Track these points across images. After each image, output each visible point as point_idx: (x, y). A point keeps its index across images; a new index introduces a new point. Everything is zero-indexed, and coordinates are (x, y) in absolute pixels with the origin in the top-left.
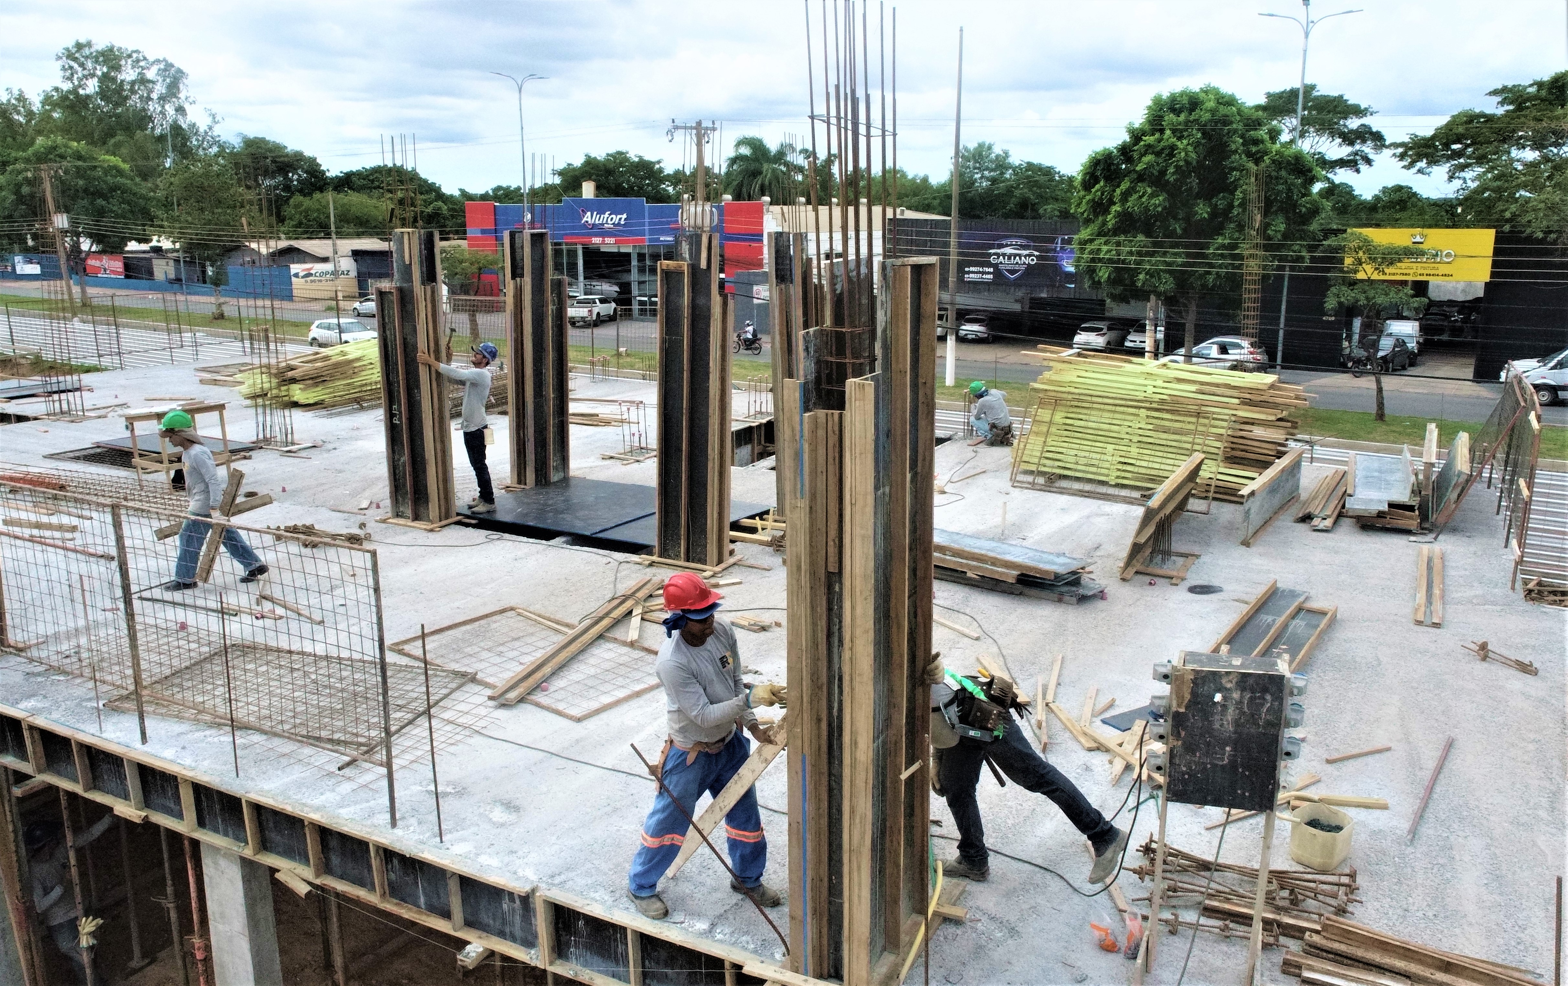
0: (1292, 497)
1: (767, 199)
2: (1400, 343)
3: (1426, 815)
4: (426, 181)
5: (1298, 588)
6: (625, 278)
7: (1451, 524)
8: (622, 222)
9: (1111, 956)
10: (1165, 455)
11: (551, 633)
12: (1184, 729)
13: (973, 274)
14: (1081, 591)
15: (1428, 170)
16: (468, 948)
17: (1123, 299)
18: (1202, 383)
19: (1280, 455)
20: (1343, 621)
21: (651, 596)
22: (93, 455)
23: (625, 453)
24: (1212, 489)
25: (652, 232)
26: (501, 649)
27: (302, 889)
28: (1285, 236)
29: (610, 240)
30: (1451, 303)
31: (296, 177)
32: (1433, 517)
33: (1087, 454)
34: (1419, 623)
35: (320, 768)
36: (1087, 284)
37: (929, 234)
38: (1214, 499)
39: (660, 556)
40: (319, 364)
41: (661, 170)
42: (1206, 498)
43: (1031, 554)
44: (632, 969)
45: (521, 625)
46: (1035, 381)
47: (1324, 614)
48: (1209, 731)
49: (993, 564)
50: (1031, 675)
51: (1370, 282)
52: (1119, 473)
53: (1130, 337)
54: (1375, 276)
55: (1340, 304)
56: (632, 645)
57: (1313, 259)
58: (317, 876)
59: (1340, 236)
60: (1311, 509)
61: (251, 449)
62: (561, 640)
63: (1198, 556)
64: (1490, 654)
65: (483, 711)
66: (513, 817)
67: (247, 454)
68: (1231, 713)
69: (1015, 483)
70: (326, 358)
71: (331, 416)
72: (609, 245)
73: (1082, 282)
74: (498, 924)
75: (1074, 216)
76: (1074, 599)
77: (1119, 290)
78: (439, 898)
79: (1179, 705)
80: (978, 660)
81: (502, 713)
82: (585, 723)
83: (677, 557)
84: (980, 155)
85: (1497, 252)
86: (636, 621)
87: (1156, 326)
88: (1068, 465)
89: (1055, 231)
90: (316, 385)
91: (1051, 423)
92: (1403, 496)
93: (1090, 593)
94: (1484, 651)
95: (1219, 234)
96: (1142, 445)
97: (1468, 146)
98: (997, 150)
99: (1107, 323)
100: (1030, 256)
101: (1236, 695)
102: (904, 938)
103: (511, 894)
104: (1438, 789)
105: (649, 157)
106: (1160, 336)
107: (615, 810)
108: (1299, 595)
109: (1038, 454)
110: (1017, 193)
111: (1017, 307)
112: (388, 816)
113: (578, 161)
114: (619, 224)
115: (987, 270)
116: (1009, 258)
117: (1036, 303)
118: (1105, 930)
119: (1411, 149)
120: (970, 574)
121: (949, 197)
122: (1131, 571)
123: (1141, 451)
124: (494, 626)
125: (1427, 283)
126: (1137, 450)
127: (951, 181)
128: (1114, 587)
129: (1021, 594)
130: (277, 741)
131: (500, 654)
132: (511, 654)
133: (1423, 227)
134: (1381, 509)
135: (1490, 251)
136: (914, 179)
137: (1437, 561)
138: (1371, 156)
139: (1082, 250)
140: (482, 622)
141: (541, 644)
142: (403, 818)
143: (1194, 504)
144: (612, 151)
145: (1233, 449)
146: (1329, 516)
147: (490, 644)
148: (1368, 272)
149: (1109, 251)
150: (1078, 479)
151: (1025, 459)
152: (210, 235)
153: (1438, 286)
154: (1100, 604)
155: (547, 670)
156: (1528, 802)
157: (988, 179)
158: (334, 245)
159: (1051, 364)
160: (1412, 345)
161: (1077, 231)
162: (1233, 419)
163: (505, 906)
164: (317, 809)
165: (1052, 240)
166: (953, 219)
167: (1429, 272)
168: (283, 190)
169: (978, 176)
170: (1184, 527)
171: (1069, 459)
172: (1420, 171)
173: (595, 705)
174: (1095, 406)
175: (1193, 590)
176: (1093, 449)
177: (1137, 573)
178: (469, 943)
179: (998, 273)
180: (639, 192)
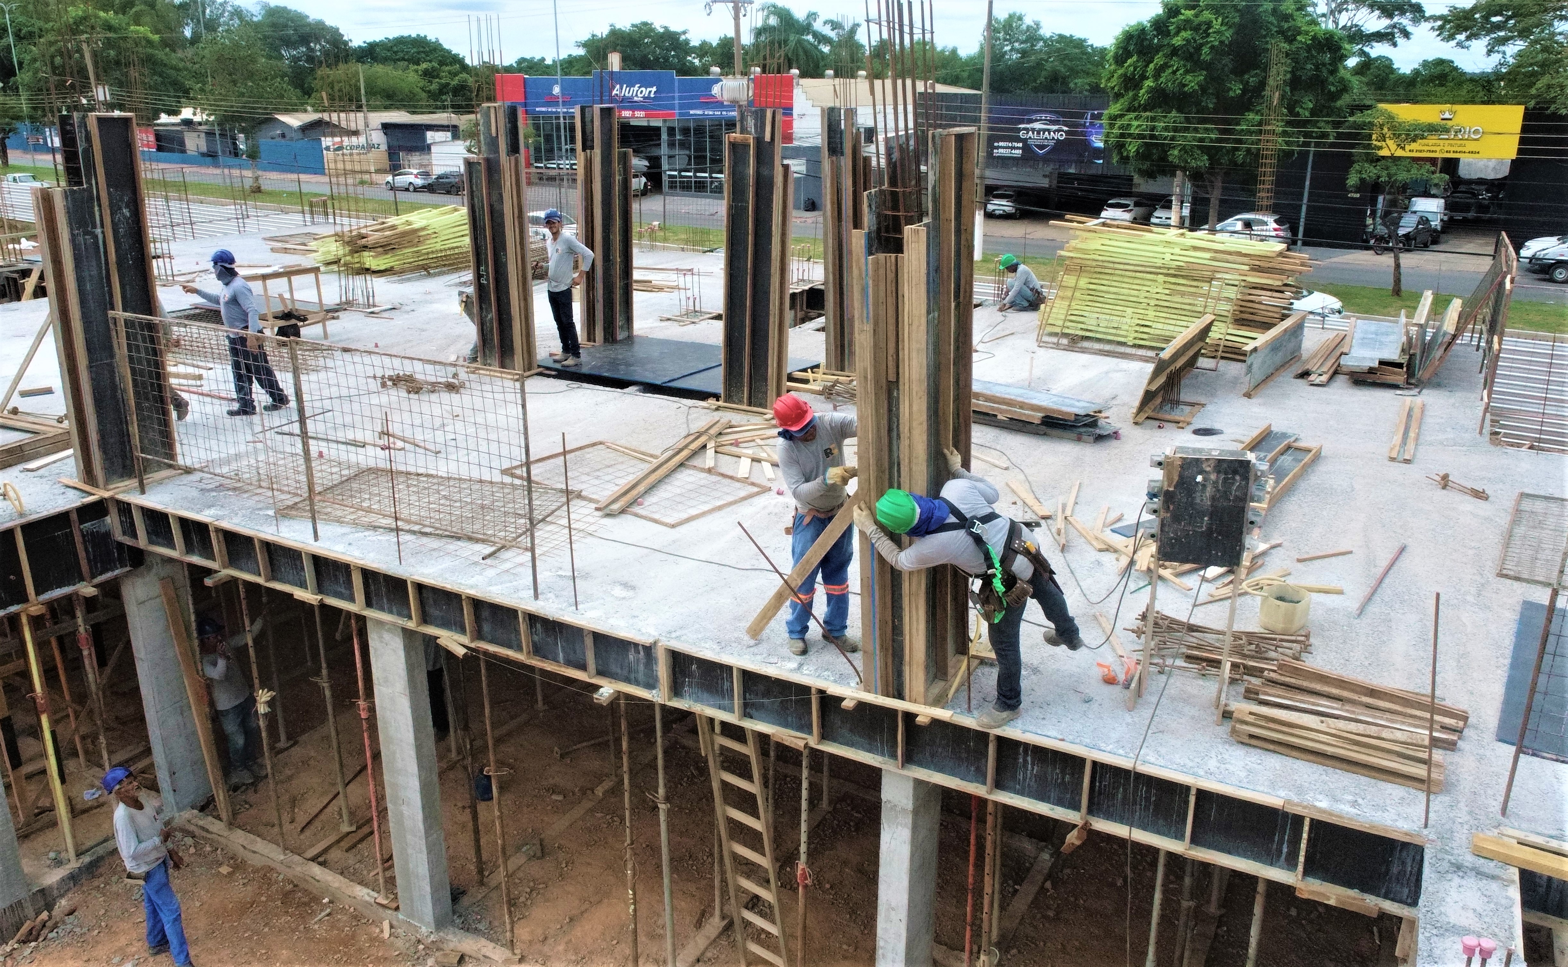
0: (1294, 356)
1: (795, 72)
2: (1424, 221)
3: (1374, 598)
4: (449, 52)
5: (1290, 431)
6: (654, 152)
7: (1435, 380)
8: (652, 95)
9: (1111, 687)
10: (1179, 317)
11: (639, 462)
12: (1173, 503)
13: (1003, 149)
14: (1098, 431)
15: (1467, 43)
16: (601, 690)
17: (1150, 175)
18: (1216, 251)
19: (1284, 317)
20: (1326, 457)
21: (720, 434)
22: (194, 315)
23: (681, 316)
24: (1221, 349)
25: (681, 107)
26: (598, 473)
27: (460, 652)
28: (1313, 113)
29: (640, 114)
30: (1481, 181)
31: (318, 47)
32: (1419, 374)
33: (1108, 317)
34: (1392, 459)
35: (466, 558)
36: (1115, 159)
37: (960, 109)
38: (1222, 358)
39: (725, 401)
40: (388, 233)
41: (687, 42)
42: (1213, 357)
43: (1055, 399)
44: (736, 701)
45: (611, 455)
46: (1062, 249)
47: (1310, 451)
48: (1192, 504)
49: (1021, 408)
50: (1053, 496)
51: (1394, 159)
52: (1136, 335)
53: (1156, 214)
54: (1399, 153)
55: (1362, 180)
56: (709, 471)
57: (1339, 136)
58: (472, 641)
59: (1366, 112)
60: (1308, 367)
61: (336, 311)
62: (646, 467)
63: (1203, 405)
64: (1450, 484)
65: (591, 519)
66: (631, 593)
67: (336, 315)
68: (1209, 491)
69: (1041, 344)
70: (393, 227)
71: (402, 281)
72: (639, 118)
73: (1111, 157)
74: (625, 673)
75: (1103, 91)
76: (1091, 439)
77: (1146, 166)
78: (575, 652)
79: (1169, 486)
80: (1007, 485)
81: (608, 521)
82: (678, 529)
83: (741, 402)
84: (1011, 26)
85: (1525, 129)
86: (710, 452)
87: (1182, 202)
88: (1090, 328)
89: (1086, 106)
90: (386, 252)
91: (1075, 288)
92: (1393, 354)
93: (1105, 433)
94: (1445, 482)
95: (1249, 110)
96: (1159, 309)
97: (1509, 18)
98: (1028, 21)
99: (1135, 199)
100: (1058, 131)
101: (1213, 477)
102: (951, 671)
103: (636, 645)
104: (1387, 581)
105: (674, 28)
106: (1186, 212)
107: (713, 589)
108: (1290, 437)
109: (1063, 317)
110: (1048, 66)
111: (1045, 183)
112: (532, 592)
113: (602, 31)
114: (649, 98)
115: (1016, 145)
116: (1038, 133)
117: (1063, 178)
118: (1108, 667)
119: (1450, 21)
120: (1000, 417)
121: (981, 71)
122: (1143, 416)
123: (1158, 314)
124: (588, 456)
125: (1457, 160)
126: (1154, 313)
127: (981, 53)
128: (1127, 429)
129: (1045, 434)
130: (425, 540)
131: (597, 478)
132: (607, 478)
133: (1453, 103)
134: (1372, 365)
135: (1518, 128)
136: (943, 51)
137: (1417, 412)
138: (1410, 29)
139: (1112, 126)
140: (577, 453)
141: (631, 470)
142: (543, 593)
143: (1203, 362)
144: (637, 21)
145: (1241, 312)
146: (1325, 373)
147: (587, 470)
148: (1389, 148)
149: (1139, 126)
150: (1099, 340)
151: (1050, 321)
152: (245, 107)
153: (1469, 164)
154: (1114, 443)
155: (641, 488)
156: (1459, 590)
157: (1018, 51)
158: (365, 118)
159: (1078, 233)
160: (1436, 223)
161: (1106, 106)
162: (1243, 284)
163: (631, 657)
164: (472, 587)
165: (1082, 116)
166: (983, 92)
167: (1455, 149)
168: (307, 61)
169: (1007, 48)
170: (1194, 381)
171: (1091, 321)
172: (1460, 44)
173: (684, 516)
174: (1117, 272)
175: (1197, 432)
176: (1113, 312)
177: (1148, 418)
178: (600, 687)
179: (1026, 148)
180: (666, 64)
